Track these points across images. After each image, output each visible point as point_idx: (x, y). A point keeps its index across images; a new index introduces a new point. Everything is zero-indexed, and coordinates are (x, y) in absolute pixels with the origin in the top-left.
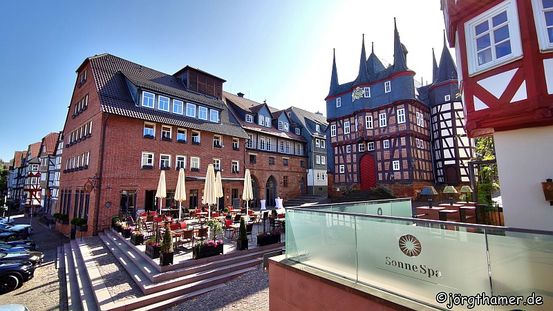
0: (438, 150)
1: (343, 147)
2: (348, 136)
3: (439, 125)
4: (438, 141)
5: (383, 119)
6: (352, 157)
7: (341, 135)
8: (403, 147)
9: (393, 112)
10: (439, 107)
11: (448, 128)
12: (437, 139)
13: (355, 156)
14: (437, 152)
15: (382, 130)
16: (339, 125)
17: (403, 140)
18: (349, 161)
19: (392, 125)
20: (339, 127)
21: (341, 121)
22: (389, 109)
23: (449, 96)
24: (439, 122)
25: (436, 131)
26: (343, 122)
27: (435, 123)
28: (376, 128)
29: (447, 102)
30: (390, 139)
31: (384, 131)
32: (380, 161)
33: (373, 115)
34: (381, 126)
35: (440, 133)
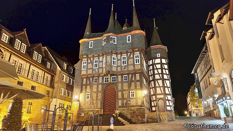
0: (152, 88)
1: (91, 79)
2: (97, 70)
3: (154, 72)
4: (152, 82)
5: (124, 60)
6: (98, 86)
7: (91, 69)
8: (138, 81)
9: (132, 56)
10: (154, 60)
11: (159, 74)
12: (152, 81)
13: (100, 86)
14: (151, 90)
15: (123, 67)
16: (89, 61)
17: (138, 76)
18: (95, 90)
19: (131, 65)
20: (90, 63)
21: (92, 59)
22: (129, 54)
23: (159, 54)
24: (153, 69)
25: (151, 75)
26: (93, 59)
27: (150, 70)
28: (119, 66)
29: (158, 58)
30: (128, 74)
31: (124, 68)
32: (120, 91)
33: (117, 56)
34: (122, 65)
35: (154, 77)
